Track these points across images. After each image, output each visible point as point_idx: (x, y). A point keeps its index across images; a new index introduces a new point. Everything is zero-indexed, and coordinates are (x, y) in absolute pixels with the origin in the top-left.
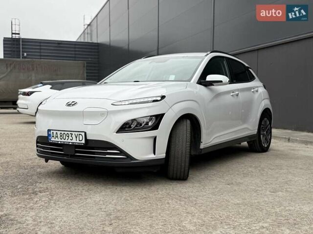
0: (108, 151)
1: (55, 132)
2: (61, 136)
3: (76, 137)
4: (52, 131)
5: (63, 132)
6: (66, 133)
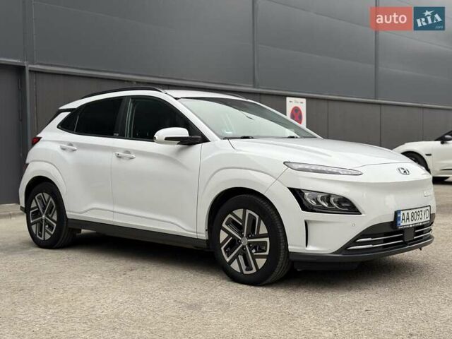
1: (406, 212)
2: (412, 217)
3: (425, 215)
4: (402, 212)
5: (414, 211)
6: (417, 210)
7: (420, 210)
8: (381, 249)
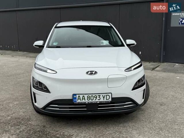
0: (126, 103)
1: (81, 96)
2: (88, 98)
3: (104, 98)
5: (90, 95)
6: (94, 95)
7: (97, 95)
8: (69, 111)
